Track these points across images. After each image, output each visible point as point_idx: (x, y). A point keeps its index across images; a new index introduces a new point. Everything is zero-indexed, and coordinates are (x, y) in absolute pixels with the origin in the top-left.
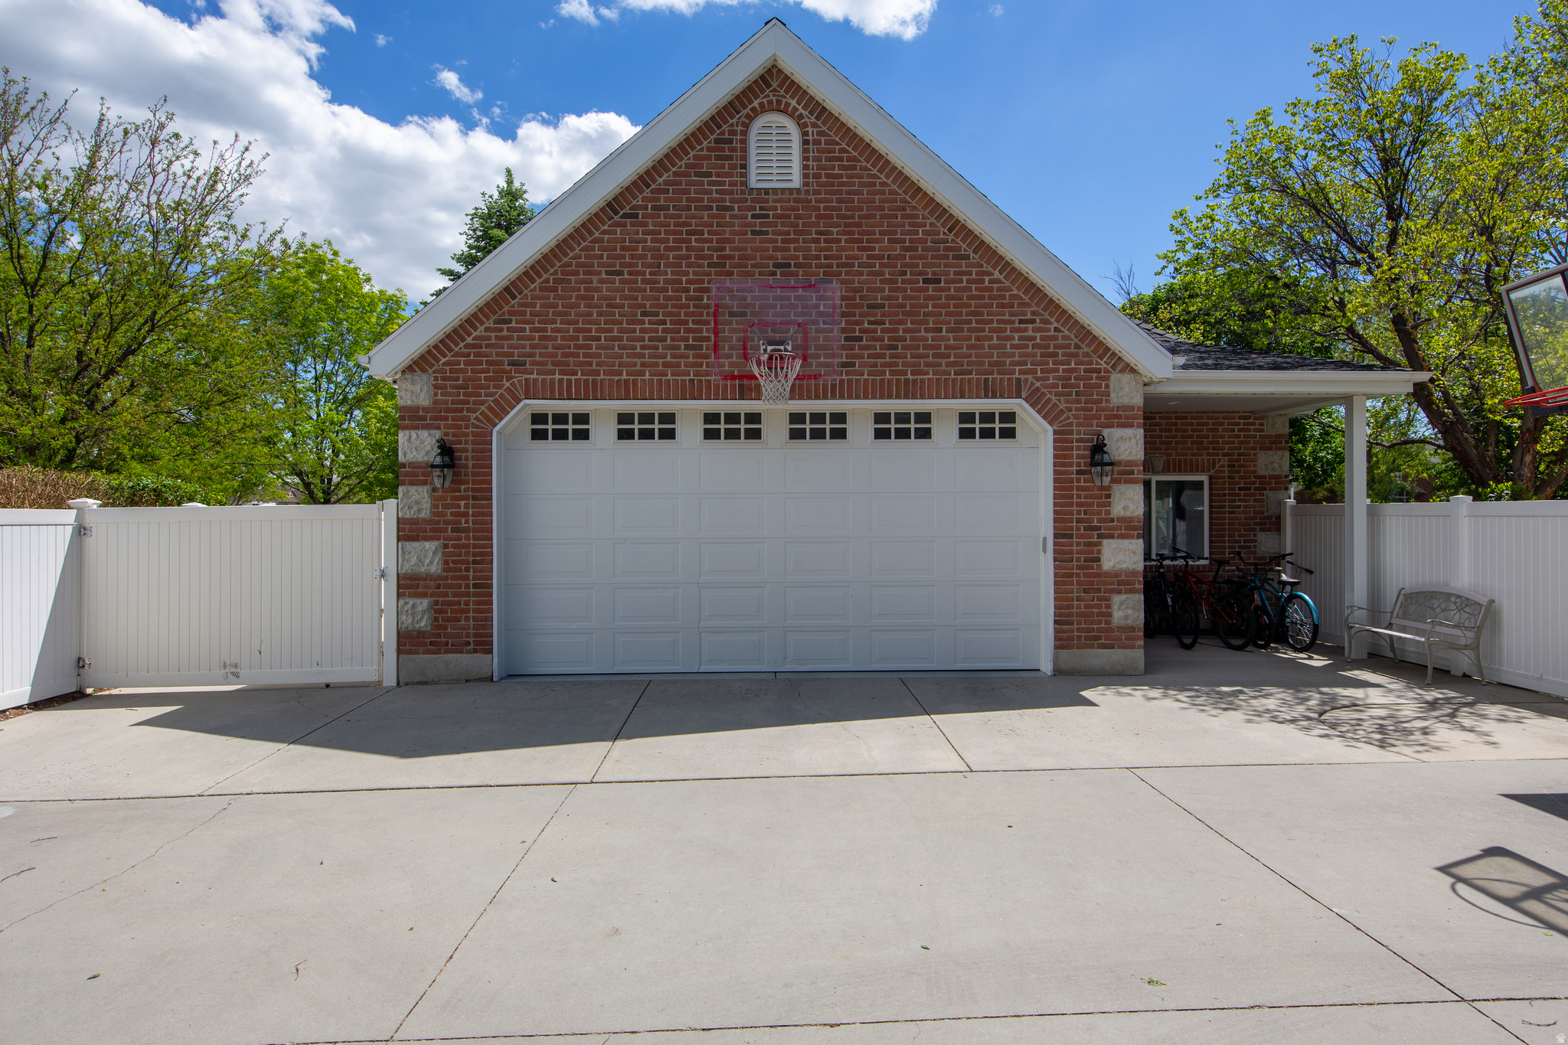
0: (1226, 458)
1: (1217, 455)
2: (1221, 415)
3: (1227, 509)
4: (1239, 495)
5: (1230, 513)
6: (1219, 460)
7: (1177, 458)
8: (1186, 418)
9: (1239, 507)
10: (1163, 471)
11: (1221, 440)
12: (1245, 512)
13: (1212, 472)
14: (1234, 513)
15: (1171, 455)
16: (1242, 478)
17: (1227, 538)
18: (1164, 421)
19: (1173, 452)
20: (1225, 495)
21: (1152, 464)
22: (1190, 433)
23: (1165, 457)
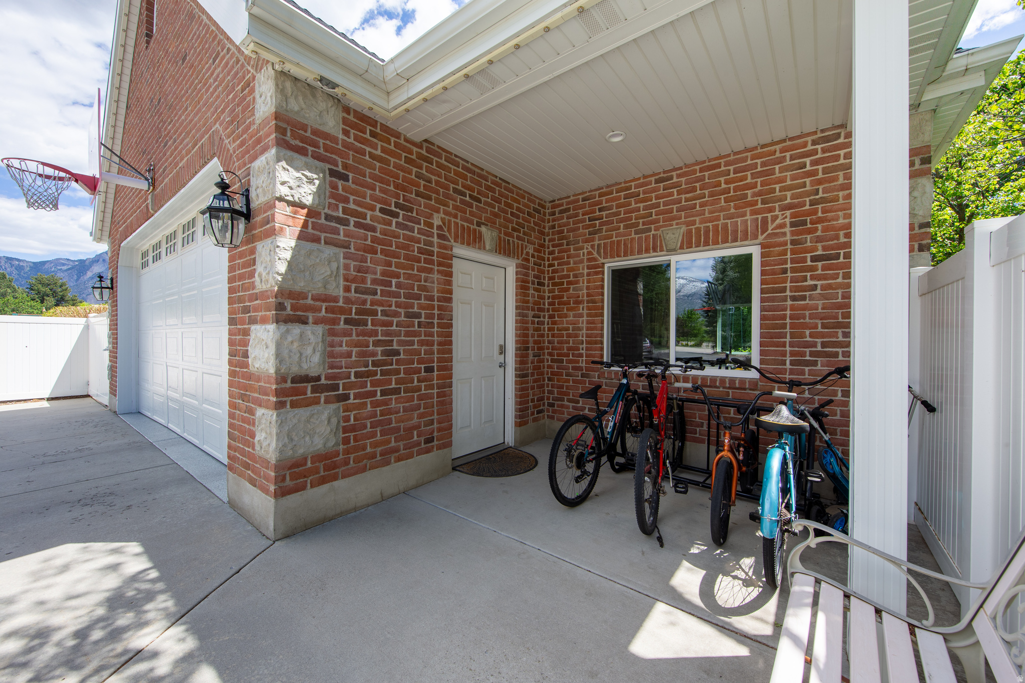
0: (788, 213)
1: (771, 210)
2: (778, 147)
3: (788, 293)
4: (812, 269)
5: (794, 298)
6: (775, 218)
7: (702, 226)
8: (719, 165)
9: (815, 287)
10: (681, 248)
11: (777, 187)
12: (823, 297)
13: (761, 238)
14: (804, 298)
15: (694, 223)
16: (819, 240)
17: (788, 339)
18: (683, 179)
19: (697, 219)
20: (785, 271)
21: (664, 239)
22: (723, 186)
23: (684, 228)
